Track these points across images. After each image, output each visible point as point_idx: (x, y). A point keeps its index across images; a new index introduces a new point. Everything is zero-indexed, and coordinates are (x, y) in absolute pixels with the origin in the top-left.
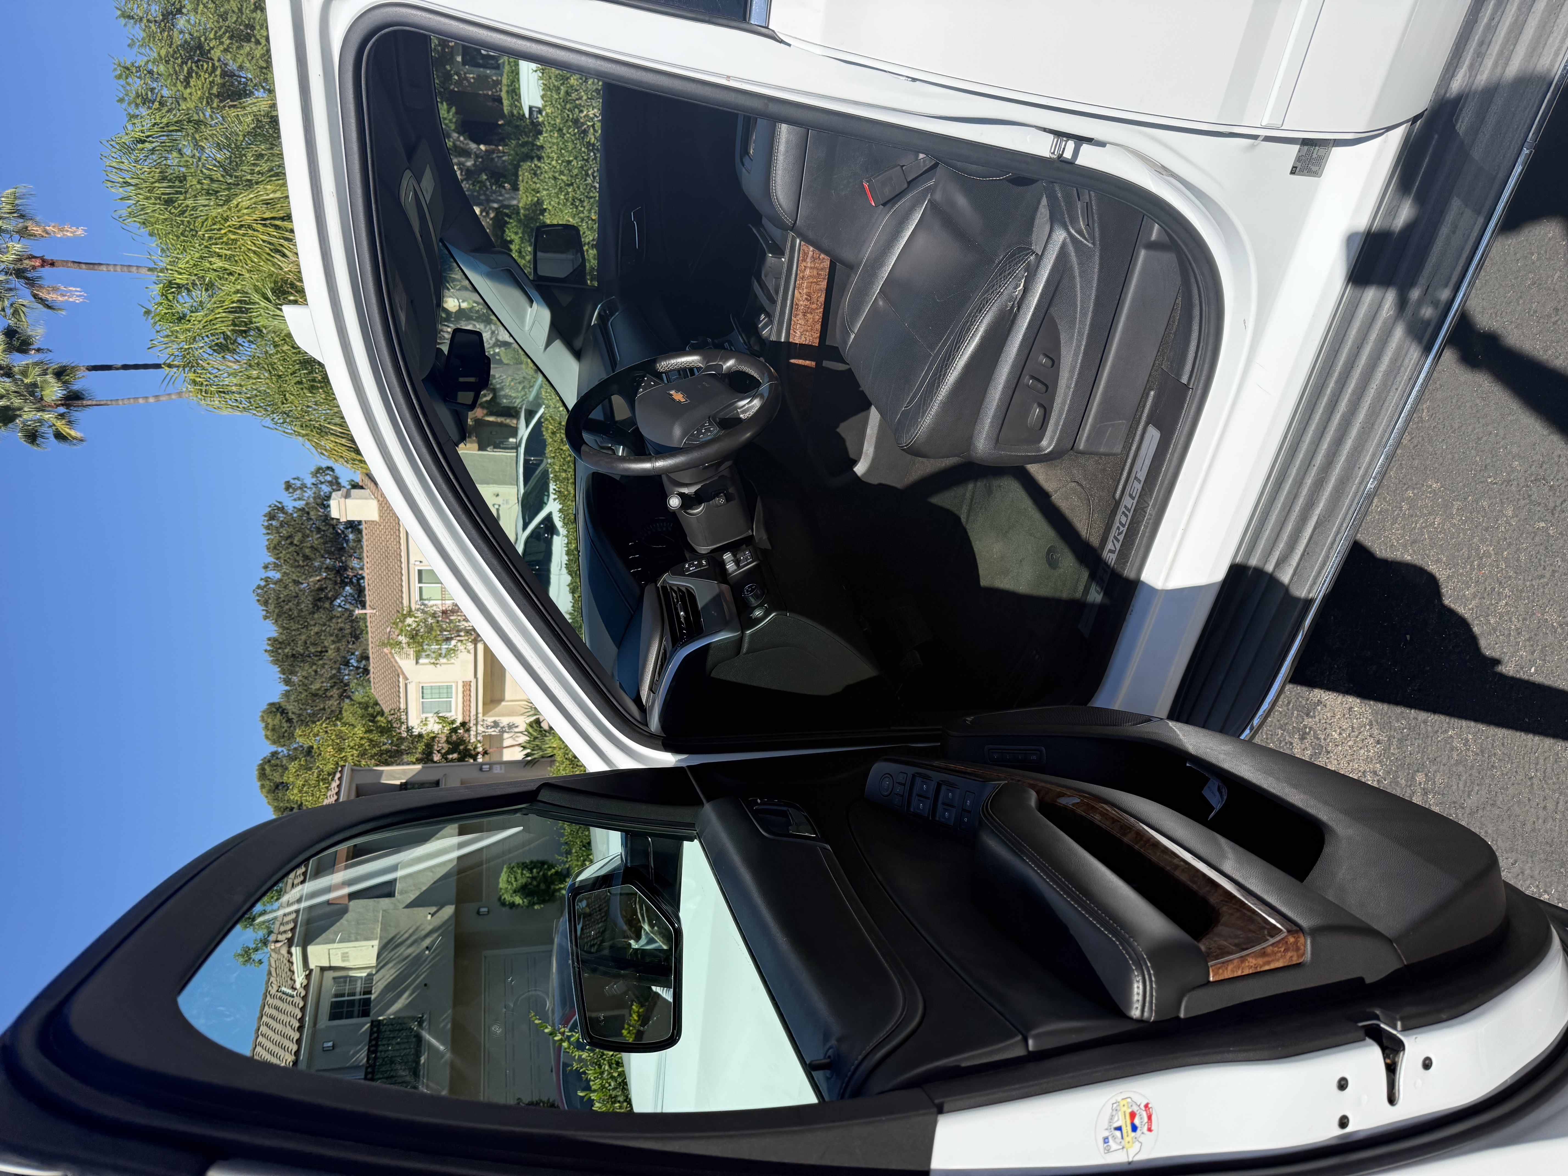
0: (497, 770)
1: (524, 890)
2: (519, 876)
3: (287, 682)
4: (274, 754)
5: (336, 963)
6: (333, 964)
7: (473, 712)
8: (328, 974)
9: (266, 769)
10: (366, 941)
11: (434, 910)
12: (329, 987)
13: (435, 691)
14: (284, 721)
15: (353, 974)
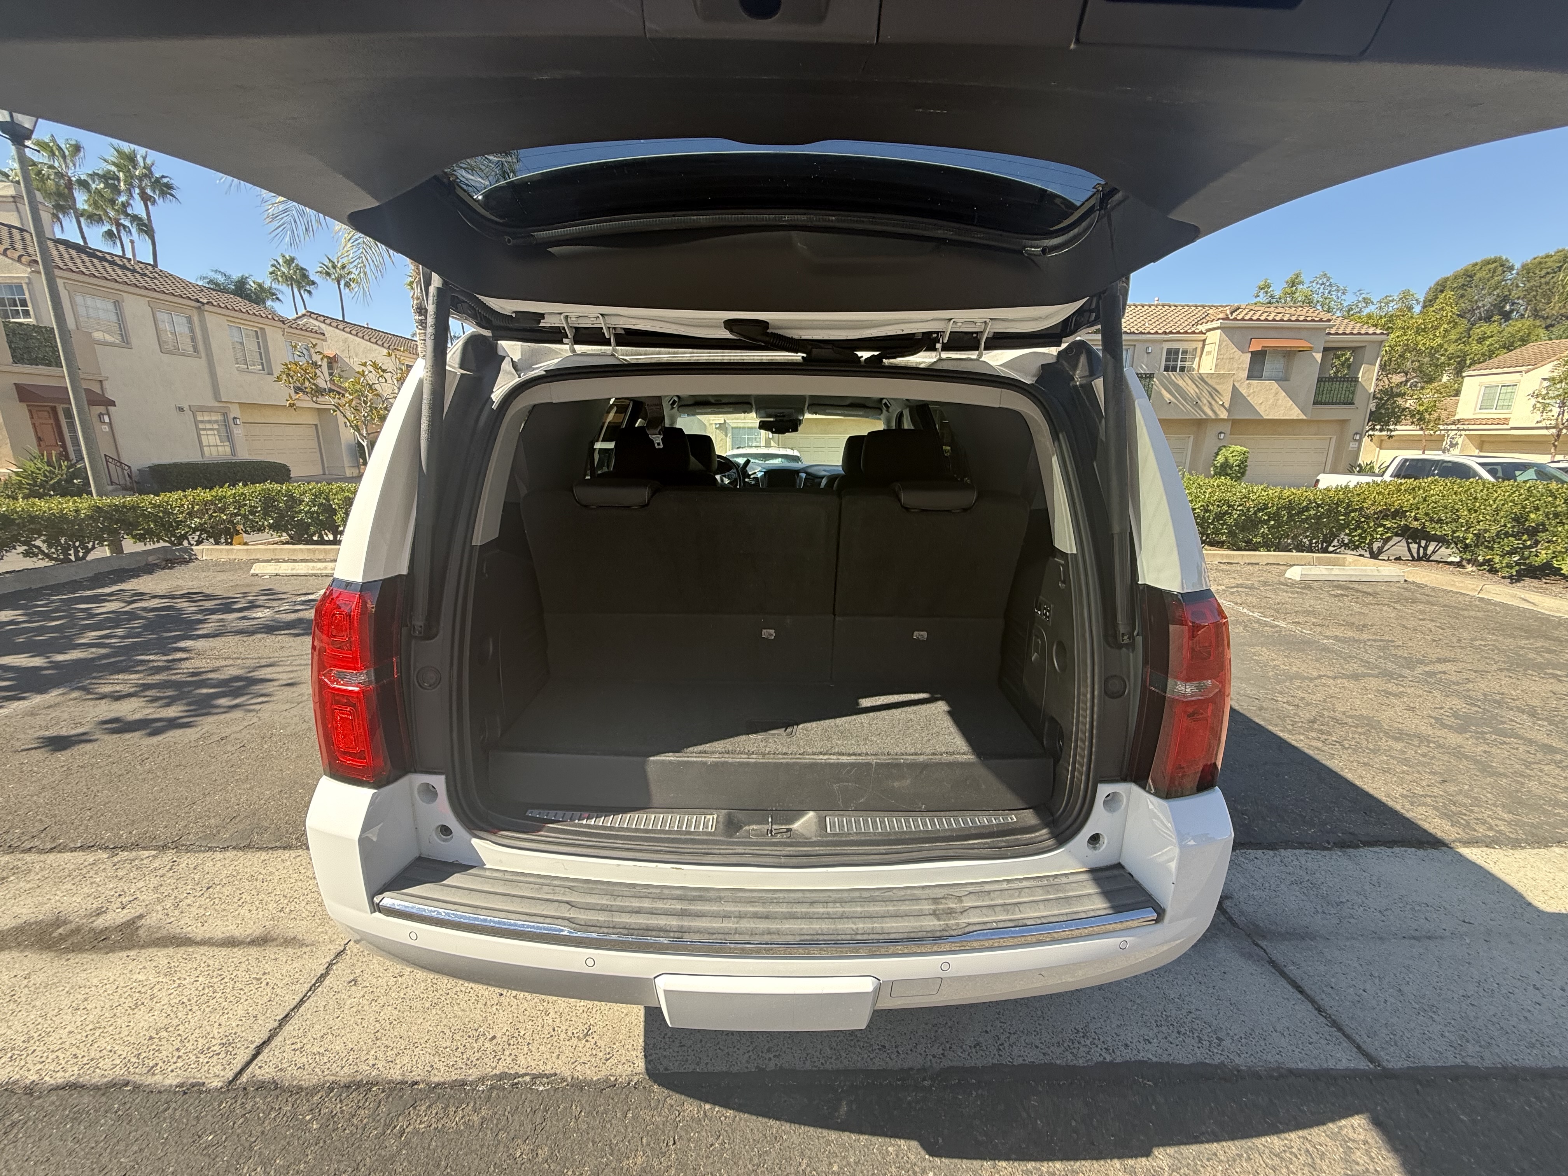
0: (1353, 445)
1: (1226, 462)
2: (1236, 458)
4: (1511, 268)
5: (1207, 348)
7: (1471, 427)
8: (1200, 344)
9: (1495, 265)
10: (1216, 365)
11: (1227, 406)
12: (1190, 346)
13: (1508, 396)
14: (1549, 270)
15: (1197, 359)
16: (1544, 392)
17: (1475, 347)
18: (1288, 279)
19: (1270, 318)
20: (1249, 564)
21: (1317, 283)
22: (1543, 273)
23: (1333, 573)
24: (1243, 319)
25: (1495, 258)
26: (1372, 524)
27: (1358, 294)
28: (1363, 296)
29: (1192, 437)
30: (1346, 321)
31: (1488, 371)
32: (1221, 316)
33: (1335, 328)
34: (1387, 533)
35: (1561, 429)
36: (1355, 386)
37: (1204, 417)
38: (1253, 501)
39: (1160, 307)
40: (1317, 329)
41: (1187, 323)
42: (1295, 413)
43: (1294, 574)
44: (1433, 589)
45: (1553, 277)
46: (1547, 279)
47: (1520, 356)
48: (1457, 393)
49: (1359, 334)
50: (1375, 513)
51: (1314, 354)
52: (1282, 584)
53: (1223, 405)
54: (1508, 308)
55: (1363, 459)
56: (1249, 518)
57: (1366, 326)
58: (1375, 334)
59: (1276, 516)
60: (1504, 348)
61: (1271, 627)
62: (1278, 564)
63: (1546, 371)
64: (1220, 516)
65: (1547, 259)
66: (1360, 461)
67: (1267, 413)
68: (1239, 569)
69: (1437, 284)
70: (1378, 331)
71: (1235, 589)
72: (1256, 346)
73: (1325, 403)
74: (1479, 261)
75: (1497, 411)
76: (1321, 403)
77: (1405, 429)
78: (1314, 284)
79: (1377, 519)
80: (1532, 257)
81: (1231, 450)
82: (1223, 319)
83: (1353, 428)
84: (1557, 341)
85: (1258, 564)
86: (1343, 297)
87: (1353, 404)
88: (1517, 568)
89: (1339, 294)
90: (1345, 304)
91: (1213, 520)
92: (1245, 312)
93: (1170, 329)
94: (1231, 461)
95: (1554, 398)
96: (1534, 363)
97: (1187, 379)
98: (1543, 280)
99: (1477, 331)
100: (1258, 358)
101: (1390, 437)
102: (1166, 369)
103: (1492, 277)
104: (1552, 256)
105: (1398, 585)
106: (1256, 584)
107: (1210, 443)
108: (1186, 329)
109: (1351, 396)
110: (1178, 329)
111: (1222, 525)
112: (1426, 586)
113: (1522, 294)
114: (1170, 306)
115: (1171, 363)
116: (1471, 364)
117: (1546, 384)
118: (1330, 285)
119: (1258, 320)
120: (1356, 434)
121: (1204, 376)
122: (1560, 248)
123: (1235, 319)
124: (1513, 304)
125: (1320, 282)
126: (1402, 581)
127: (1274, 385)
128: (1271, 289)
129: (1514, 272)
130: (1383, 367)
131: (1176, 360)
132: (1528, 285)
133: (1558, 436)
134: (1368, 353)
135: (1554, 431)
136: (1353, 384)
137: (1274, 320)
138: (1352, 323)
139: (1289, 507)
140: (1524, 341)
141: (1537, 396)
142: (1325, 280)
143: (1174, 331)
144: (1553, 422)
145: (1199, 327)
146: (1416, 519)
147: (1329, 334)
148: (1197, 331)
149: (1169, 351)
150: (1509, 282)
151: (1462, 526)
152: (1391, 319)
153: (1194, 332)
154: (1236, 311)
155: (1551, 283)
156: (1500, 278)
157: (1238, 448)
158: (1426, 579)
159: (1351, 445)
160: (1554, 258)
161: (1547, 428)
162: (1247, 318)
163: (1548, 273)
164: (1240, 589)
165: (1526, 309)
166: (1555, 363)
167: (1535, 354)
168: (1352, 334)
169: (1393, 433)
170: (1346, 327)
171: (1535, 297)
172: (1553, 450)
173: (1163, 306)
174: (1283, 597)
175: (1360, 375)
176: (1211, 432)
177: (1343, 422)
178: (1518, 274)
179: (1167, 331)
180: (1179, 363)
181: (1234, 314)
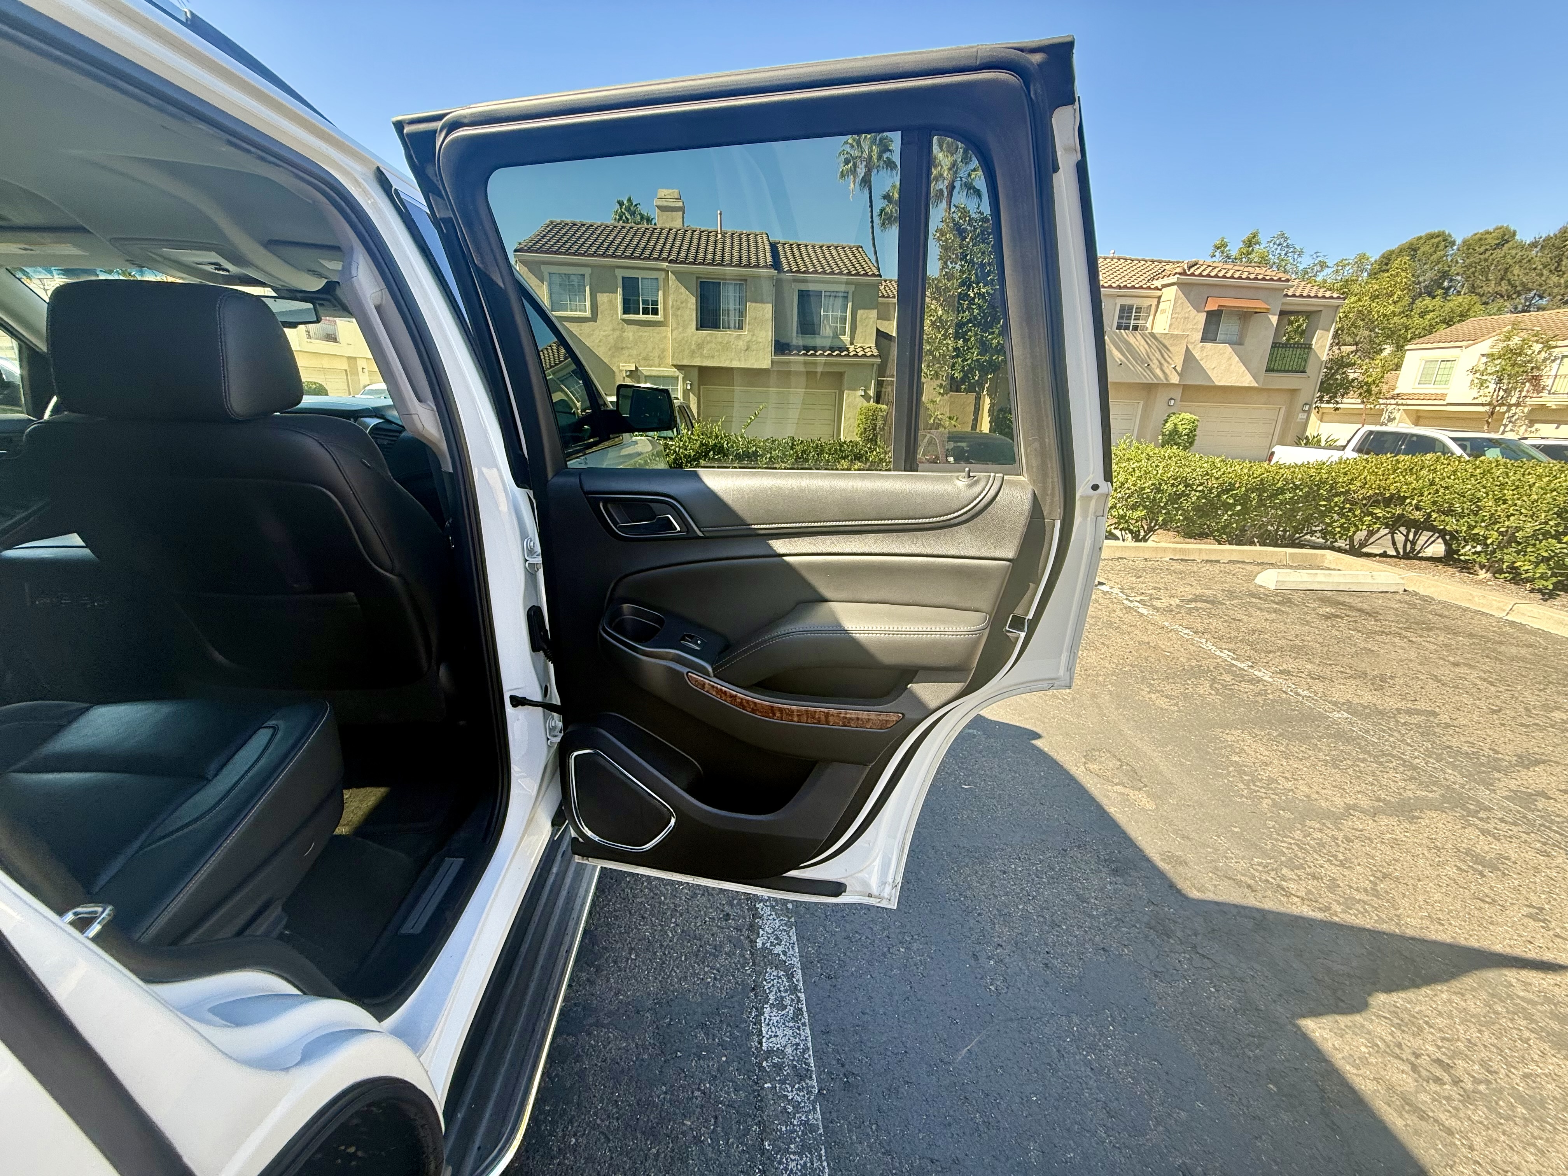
0: (1302, 416)
1: (1175, 430)
2: (1185, 426)
3: (1534, 245)
4: (1453, 243)
5: (1162, 306)
6: (1161, 304)
8: (1155, 301)
9: (1438, 239)
10: (1171, 325)
11: (1179, 369)
12: (1145, 303)
13: (1446, 371)
14: (1488, 247)
15: (1151, 318)
16: (1482, 367)
17: (1417, 320)
18: (1245, 238)
19: (1228, 275)
20: (1207, 561)
21: (1274, 244)
22: (1482, 249)
23: (1318, 579)
24: (1200, 275)
25: (1439, 232)
26: (1358, 512)
27: (1315, 256)
28: (1319, 259)
29: (1142, 402)
30: (1303, 283)
31: (1429, 346)
32: (1178, 270)
33: (1292, 290)
34: (1375, 523)
35: (1495, 407)
36: (1308, 354)
37: (1156, 381)
38: (1217, 479)
39: (1115, 260)
40: (1276, 289)
41: (1142, 278)
42: (1248, 380)
43: (1268, 579)
44: (1445, 605)
45: (1492, 254)
46: (1486, 255)
47: (1460, 331)
48: (1398, 367)
49: (1316, 297)
50: (1364, 498)
51: (1270, 316)
52: (1252, 595)
53: (1174, 368)
54: (1446, 284)
55: (1310, 432)
56: (1211, 502)
57: (1322, 290)
58: (1331, 297)
59: (1244, 500)
60: (1444, 322)
61: (1250, 681)
62: (1243, 562)
63: (1486, 346)
64: (1175, 498)
65: (1487, 236)
66: (1308, 433)
67: (1220, 380)
68: (1195, 569)
69: (1383, 256)
70: (1335, 295)
71: (1193, 605)
72: (1212, 306)
73: (1278, 371)
74: (1423, 234)
75: (1435, 387)
76: (1273, 371)
77: (1351, 402)
78: (1271, 245)
79: (1365, 505)
80: (1472, 233)
81: (1181, 417)
82: (1180, 274)
83: (1303, 398)
84: (1496, 317)
85: (1218, 561)
86: (1299, 260)
87: (1304, 372)
88: (1554, 580)
89: (1296, 256)
90: (1301, 268)
91: (1166, 503)
92: (1203, 268)
93: (1125, 283)
94: (1180, 428)
95: (1490, 374)
96: (1475, 339)
97: (1139, 337)
98: (1482, 257)
99: (1420, 304)
100: (1214, 318)
101: (1336, 409)
102: (1119, 327)
103: (1435, 252)
104: (1491, 233)
105: (1398, 597)
106: (1220, 596)
107: (1159, 410)
108: (1141, 284)
109: (1303, 364)
110: (1133, 284)
111: (1177, 509)
112: (1433, 599)
113: (1461, 271)
114: (1126, 260)
115: (1124, 321)
116: (1412, 338)
117: (1484, 359)
118: (1287, 246)
119: (1216, 276)
120: (1306, 404)
121: (1158, 336)
122: (1500, 225)
123: (1193, 274)
124: (1451, 280)
125: (1278, 242)
126: (1401, 591)
127: (1228, 349)
128: (1227, 248)
129: (1455, 248)
130: (1336, 335)
131: (1129, 318)
132: (1468, 261)
133: (1492, 413)
134: (1323, 319)
135: (1487, 408)
136: (1306, 351)
137: (1232, 277)
138: (1310, 285)
139: (1260, 488)
140: (1463, 316)
141: (1476, 372)
142: (1282, 240)
143: (1129, 285)
144: (1489, 399)
145: (1155, 282)
146: (1418, 508)
147: (1286, 295)
148: (1152, 287)
149: (1123, 308)
150: (1449, 258)
151: (1483, 521)
152: (1347, 283)
153: (1149, 288)
154: (1193, 266)
155: (1490, 260)
156: (1443, 253)
157: (1188, 416)
158: (1433, 589)
159: (1300, 416)
160: (1493, 234)
161: (1483, 405)
162: (1204, 274)
163: (1487, 250)
164: (1199, 605)
165: (1463, 286)
166: (1496, 338)
167: (1475, 329)
168: (1309, 296)
169: (1338, 406)
170: (1303, 289)
171: (1473, 273)
172: (1486, 428)
173: (1119, 259)
174: (1257, 619)
175: (1314, 342)
176: (1161, 399)
177: (1293, 392)
178: (1458, 250)
179: (1122, 285)
180: (1132, 321)
181: (1192, 270)
